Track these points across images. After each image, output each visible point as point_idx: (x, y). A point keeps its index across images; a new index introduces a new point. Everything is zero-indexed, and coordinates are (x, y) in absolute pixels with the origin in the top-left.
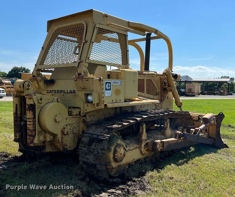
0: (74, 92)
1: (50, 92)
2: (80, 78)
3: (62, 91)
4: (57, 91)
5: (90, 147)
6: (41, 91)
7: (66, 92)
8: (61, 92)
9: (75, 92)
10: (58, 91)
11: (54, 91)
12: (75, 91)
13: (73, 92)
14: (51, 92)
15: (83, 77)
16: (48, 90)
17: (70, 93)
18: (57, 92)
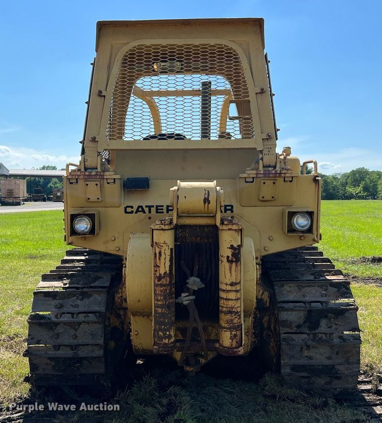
0: (229, 210)
2: (271, 176)
5: (317, 331)
6: (99, 209)
12: (232, 206)
15: (280, 173)
18: (165, 210)
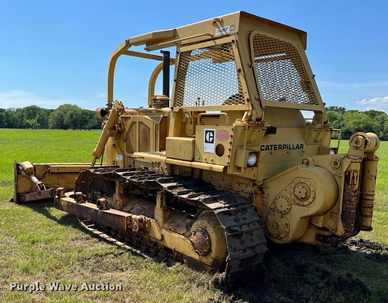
1: (266, 149)
3: (285, 145)
4: (278, 146)
7: (291, 147)
8: (284, 148)
9: (302, 147)
10: (280, 147)
11: (273, 147)
12: (303, 145)
13: (301, 147)
14: (269, 149)
16: (264, 146)
17: (296, 148)
18: (277, 148)
